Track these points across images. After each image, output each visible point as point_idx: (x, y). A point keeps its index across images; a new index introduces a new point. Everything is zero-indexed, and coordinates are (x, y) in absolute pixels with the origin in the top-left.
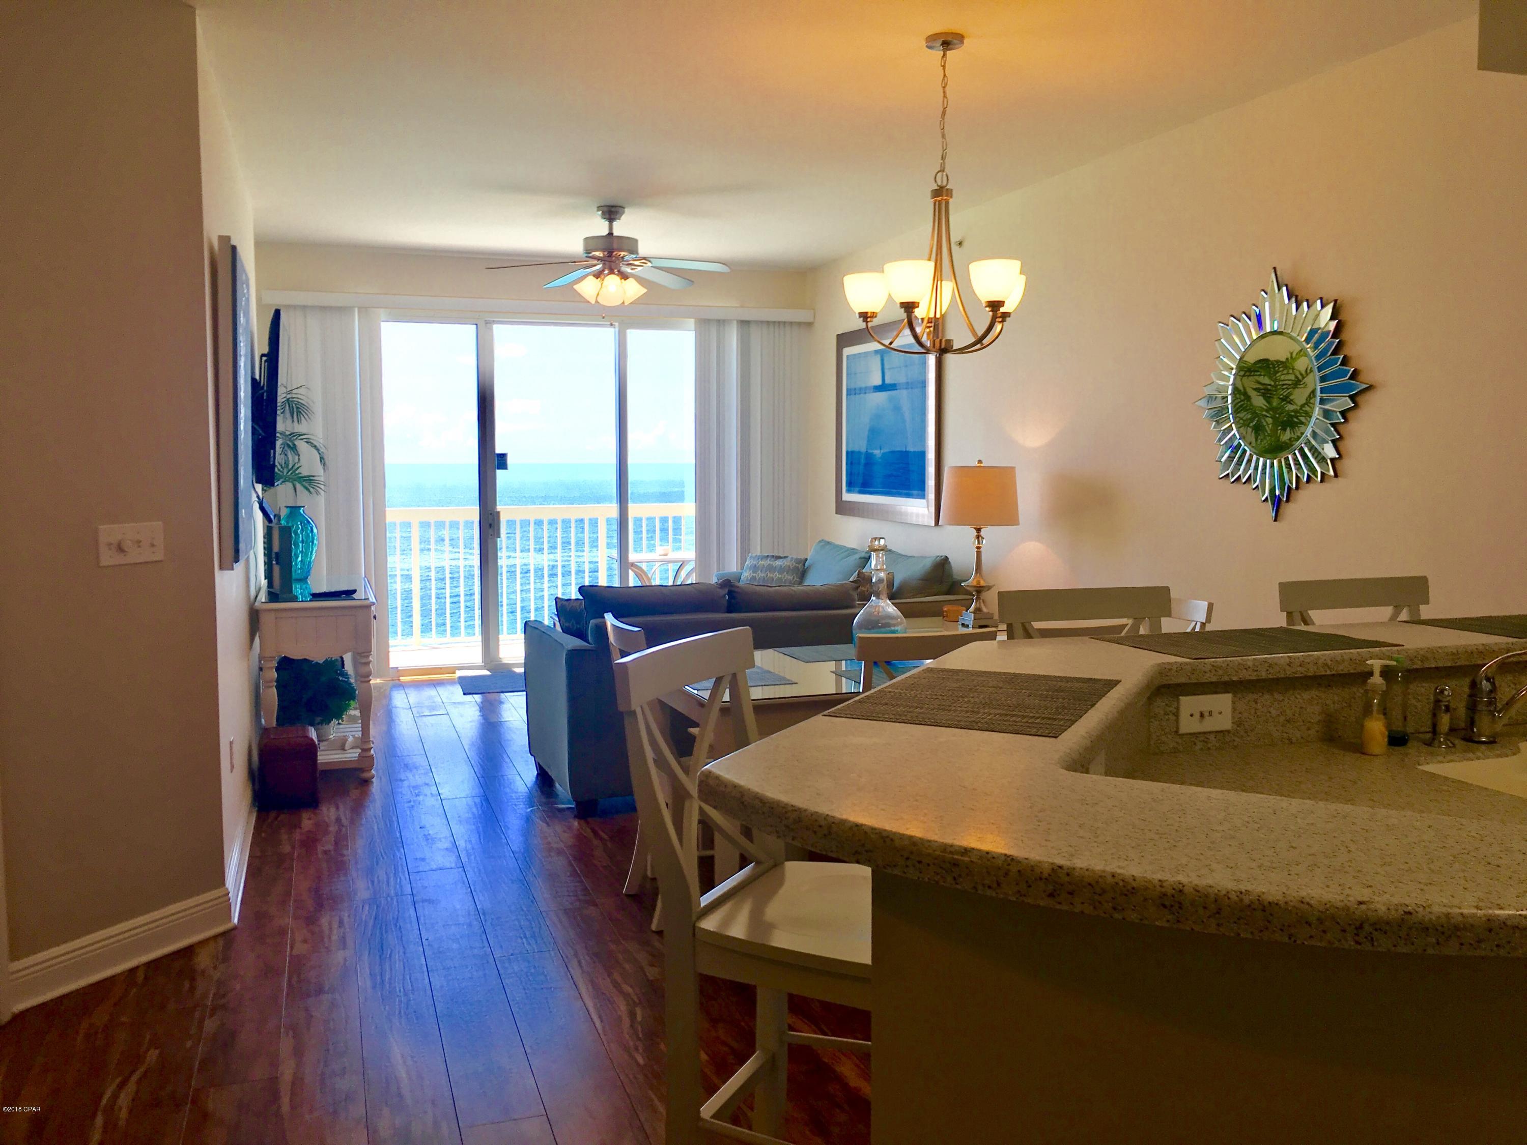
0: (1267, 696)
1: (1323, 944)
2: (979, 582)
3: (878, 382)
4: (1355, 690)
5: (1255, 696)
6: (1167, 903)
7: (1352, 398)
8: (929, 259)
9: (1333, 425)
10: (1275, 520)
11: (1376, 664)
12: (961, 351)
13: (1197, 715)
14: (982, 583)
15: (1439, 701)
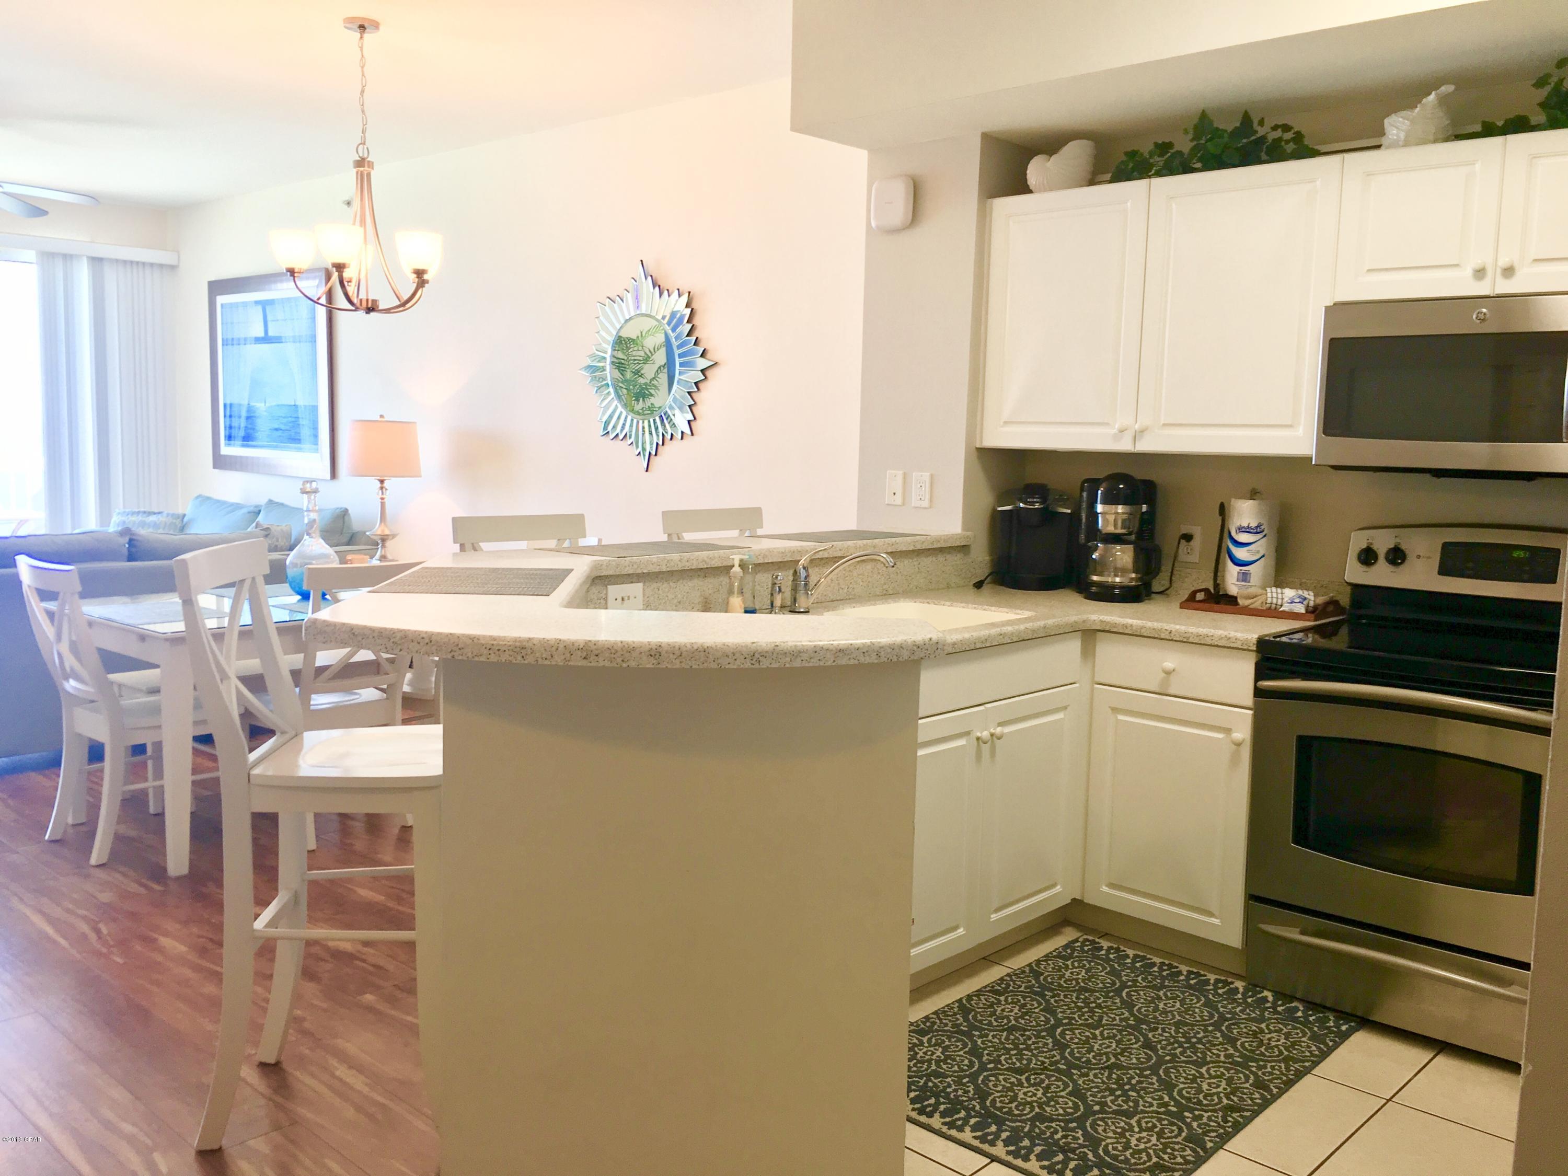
0: (665, 585)
1: (735, 667)
2: (383, 531)
3: (262, 334)
4: (722, 579)
5: (659, 584)
6: (653, 654)
7: (703, 371)
8: (354, 224)
9: (689, 393)
10: (647, 471)
11: (736, 559)
12: (388, 311)
13: (620, 600)
14: (387, 532)
15: (776, 584)
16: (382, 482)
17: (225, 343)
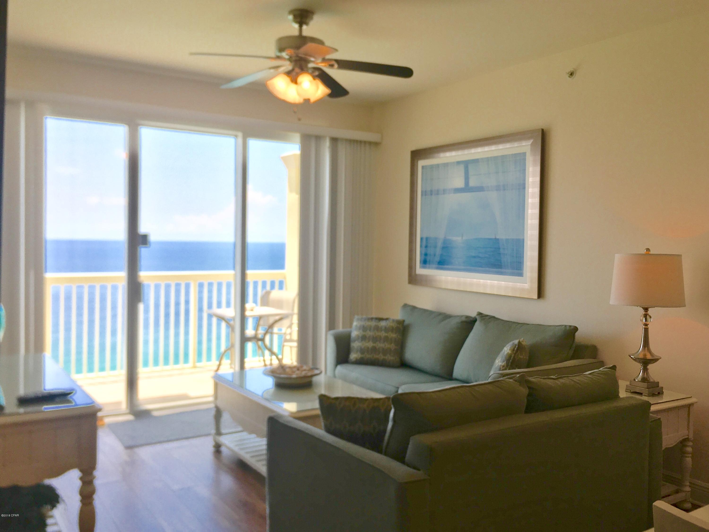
2: (645, 355)
3: (463, 185)
14: (649, 357)
16: (646, 309)
17: (424, 193)
